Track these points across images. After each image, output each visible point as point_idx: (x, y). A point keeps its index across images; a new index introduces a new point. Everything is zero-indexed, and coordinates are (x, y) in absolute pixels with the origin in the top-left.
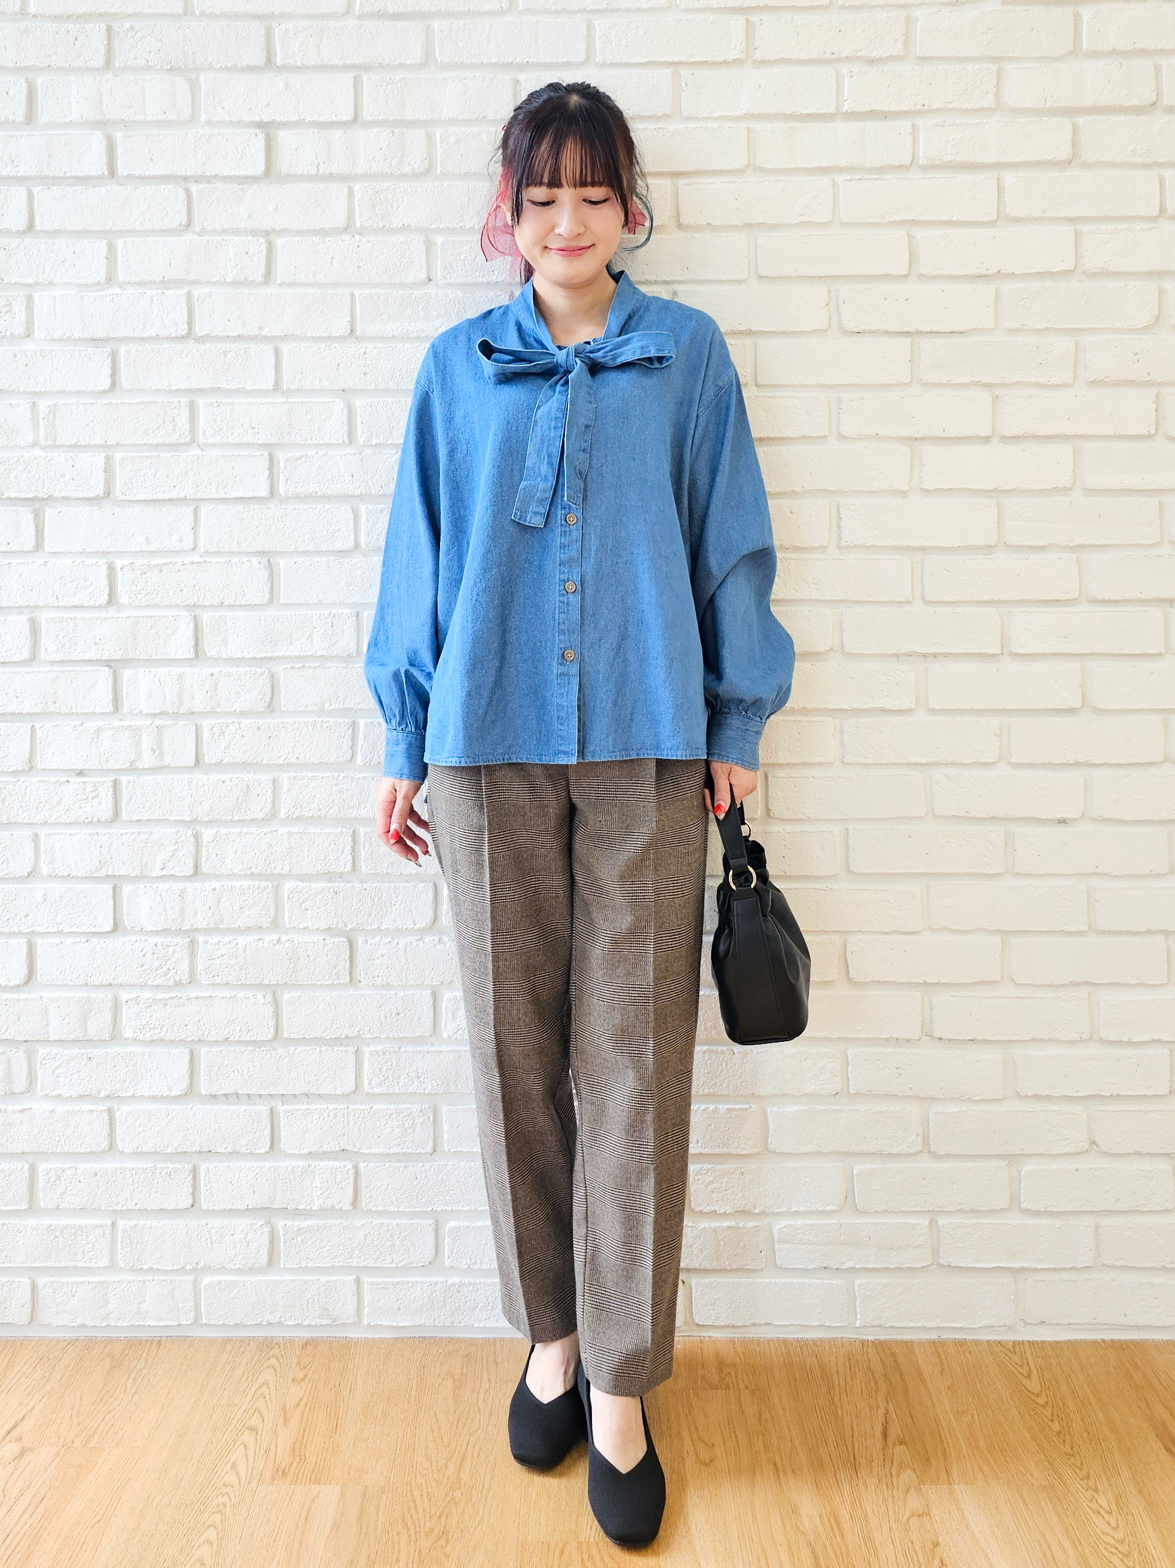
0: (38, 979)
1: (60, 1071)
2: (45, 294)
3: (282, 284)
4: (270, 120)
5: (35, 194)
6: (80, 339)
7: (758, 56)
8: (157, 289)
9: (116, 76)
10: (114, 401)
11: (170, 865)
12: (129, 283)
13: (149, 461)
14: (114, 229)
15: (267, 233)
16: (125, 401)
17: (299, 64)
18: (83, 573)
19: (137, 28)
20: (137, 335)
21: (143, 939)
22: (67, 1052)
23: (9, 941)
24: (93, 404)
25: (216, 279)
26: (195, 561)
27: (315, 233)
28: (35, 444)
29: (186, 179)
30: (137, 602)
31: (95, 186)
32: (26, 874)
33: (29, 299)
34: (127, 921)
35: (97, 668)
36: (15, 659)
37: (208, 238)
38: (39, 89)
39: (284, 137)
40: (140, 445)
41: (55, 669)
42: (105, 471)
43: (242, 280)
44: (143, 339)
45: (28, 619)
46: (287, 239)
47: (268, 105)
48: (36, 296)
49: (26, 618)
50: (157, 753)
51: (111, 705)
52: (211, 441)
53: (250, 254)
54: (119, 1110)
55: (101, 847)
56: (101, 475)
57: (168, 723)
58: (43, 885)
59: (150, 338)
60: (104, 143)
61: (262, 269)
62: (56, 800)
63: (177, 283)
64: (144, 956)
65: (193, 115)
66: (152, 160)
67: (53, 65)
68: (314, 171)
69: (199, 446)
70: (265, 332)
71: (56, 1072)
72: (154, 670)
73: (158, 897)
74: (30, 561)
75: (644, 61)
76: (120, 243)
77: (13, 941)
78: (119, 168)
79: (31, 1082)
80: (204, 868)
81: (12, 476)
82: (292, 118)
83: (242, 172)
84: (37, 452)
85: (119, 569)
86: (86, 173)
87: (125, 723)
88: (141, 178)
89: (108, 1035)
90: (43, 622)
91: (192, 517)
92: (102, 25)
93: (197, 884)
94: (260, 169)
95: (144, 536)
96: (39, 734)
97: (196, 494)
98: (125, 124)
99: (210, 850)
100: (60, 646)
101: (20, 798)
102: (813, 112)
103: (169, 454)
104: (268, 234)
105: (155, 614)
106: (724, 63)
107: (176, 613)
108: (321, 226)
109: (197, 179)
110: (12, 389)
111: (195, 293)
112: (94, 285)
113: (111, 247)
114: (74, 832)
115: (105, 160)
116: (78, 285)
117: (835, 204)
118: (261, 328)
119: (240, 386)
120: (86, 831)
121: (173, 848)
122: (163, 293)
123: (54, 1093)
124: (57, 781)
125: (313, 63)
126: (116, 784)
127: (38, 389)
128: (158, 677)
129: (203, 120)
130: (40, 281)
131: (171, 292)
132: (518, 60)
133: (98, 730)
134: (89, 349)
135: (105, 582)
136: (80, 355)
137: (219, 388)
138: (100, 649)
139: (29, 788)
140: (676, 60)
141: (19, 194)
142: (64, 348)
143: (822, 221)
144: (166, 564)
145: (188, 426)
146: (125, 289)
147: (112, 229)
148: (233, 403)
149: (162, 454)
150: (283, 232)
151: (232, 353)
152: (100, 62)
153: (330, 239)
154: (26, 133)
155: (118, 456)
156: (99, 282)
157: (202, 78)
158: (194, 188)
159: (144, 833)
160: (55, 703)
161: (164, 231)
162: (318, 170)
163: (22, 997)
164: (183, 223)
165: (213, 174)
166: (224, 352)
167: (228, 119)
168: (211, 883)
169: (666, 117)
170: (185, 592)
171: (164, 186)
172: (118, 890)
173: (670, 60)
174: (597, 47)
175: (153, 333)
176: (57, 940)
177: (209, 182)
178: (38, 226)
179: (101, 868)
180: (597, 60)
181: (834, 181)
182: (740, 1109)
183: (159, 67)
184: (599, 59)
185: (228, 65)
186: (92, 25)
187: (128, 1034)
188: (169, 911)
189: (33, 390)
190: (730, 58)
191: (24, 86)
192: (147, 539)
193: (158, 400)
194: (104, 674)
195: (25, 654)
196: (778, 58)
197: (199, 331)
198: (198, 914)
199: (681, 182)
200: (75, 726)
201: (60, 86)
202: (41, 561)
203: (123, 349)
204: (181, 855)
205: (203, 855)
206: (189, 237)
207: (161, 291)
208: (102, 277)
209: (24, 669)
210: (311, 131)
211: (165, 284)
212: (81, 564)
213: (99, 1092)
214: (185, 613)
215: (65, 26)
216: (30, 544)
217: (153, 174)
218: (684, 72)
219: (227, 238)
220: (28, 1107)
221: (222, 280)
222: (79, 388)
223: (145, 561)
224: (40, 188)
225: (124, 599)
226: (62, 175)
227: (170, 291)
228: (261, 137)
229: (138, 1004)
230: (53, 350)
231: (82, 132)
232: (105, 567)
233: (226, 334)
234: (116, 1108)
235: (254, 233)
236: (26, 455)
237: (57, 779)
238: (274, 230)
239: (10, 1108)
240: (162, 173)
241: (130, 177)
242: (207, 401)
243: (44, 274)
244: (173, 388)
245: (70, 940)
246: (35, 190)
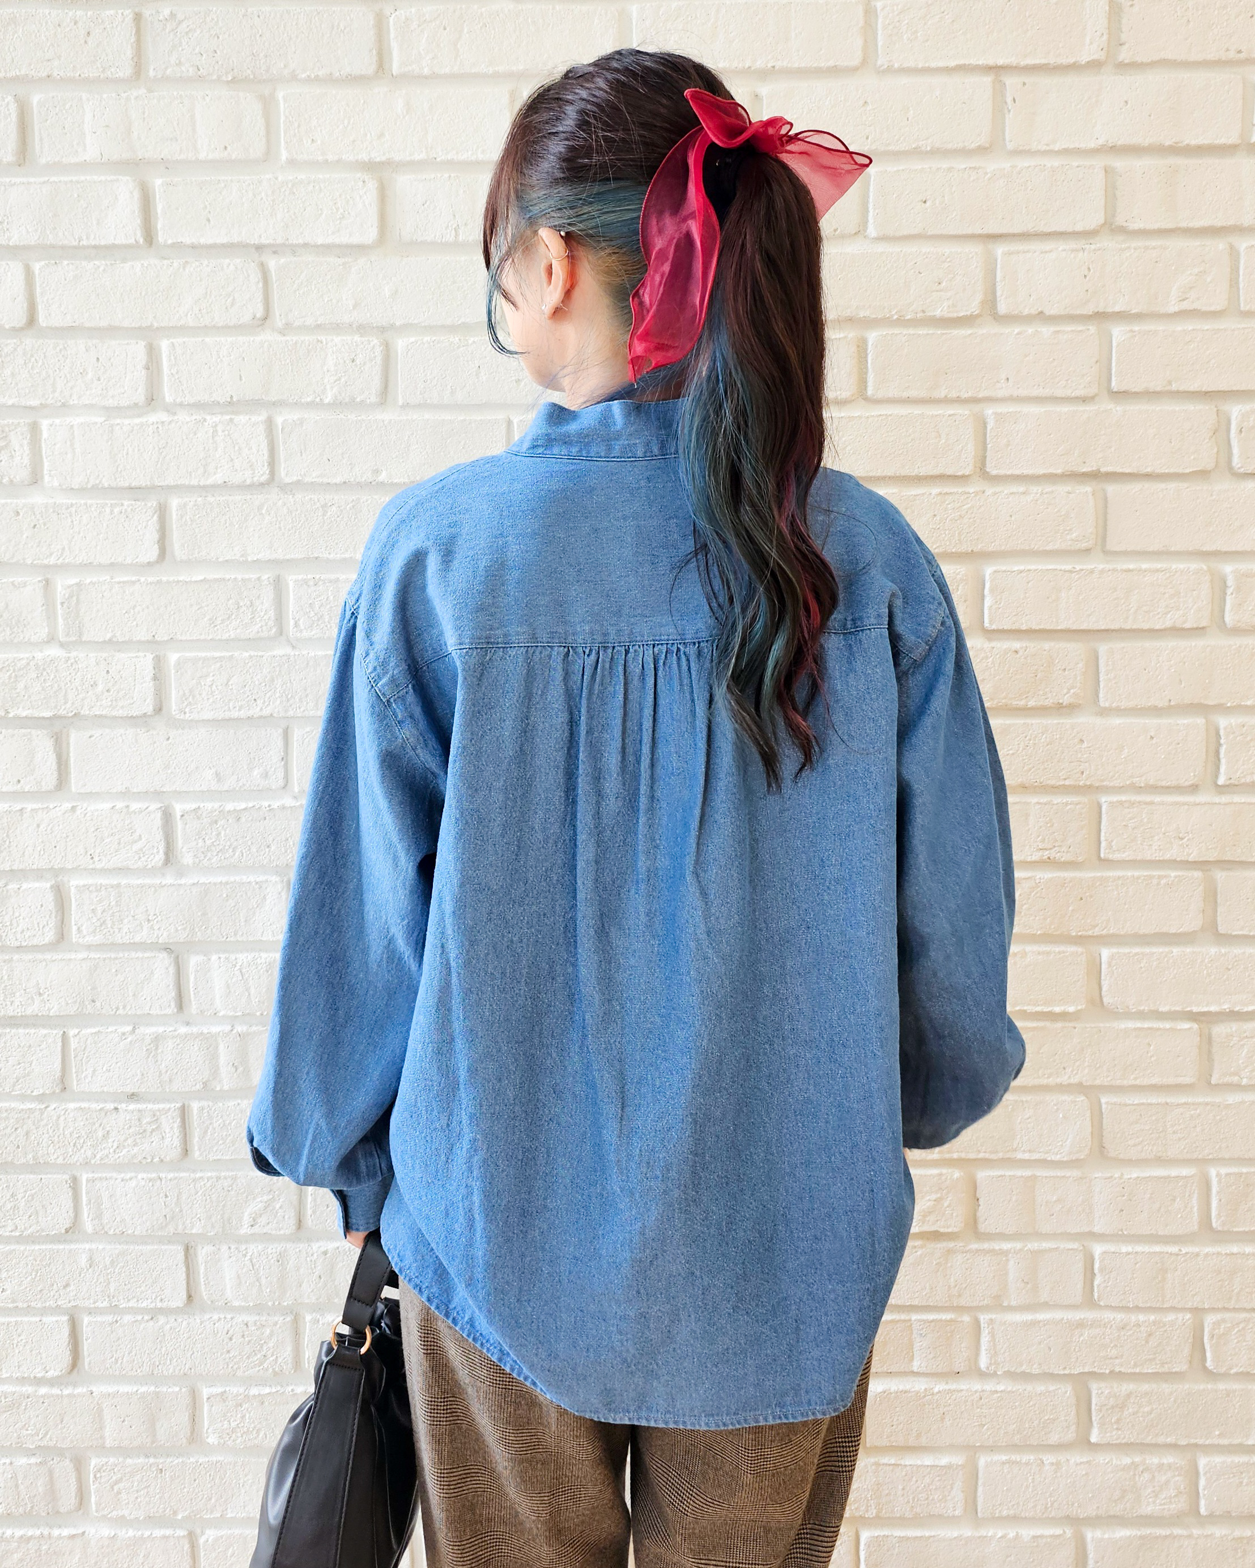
0: (87, 1367)
1: (121, 1485)
2: (57, 421)
3: (406, 406)
4: (384, 159)
5: (37, 272)
6: (111, 488)
7: (1124, 55)
8: (222, 414)
9: (150, 91)
10: (164, 579)
11: (263, 1220)
12: (181, 405)
13: (218, 665)
14: (156, 325)
15: (383, 329)
16: (181, 578)
17: (426, 71)
18: (127, 822)
19: (180, 16)
20: (194, 482)
21: (229, 1316)
22: (129, 1461)
23: (44, 1319)
24: (134, 583)
25: (309, 400)
26: (287, 805)
27: (452, 329)
28: (51, 639)
29: (259, 248)
30: (205, 862)
31: (124, 260)
32: (63, 1231)
33: (34, 429)
34: (204, 1292)
35: (153, 954)
36: (35, 942)
37: (295, 339)
38: (35, 111)
39: (403, 182)
40: (205, 640)
41: (92, 955)
42: (155, 678)
43: (347, 400)
44: (204, 487)
45: (52, 887)
46: (412, 339)
47: (381, 135)
48: (45, 424)
49: (48, 885)
50: (241, 1069)
51: (173, 1004)
52: (305, 634)
53: (358, 362)
54: (203, 1533)
55: (166, 1196)
56: (149, 686)
57: (254, 1028)
58: (87, 1246)
59: (215, 486)
60: (137, 195)
61: (376, 383)
62: (100, 1134)
63: (253, 405)
64: (231, 1339)
65: (268, 152)
66: (209, 220)
67: (55, 74)
68: (450, 238)
69: (288, 641)
70: (383, 477)
71: (116, 1488)
72: (233, 957)
73: (248, 1263)
74: (51, 806)
75: (952, 64)
76: (164, 345)
77: (49, 1319)
78: (160, 233)
79: (82, 1499)
80: (309, 1221)
81: (21, 686)
82: (417, 157)
83: (344, 239)
84: (54, 651)
85: (179, 817)
86: (110, 241)
87: (195, 1030)
88: (193, 247)
89: (184, 1440)
90: (73, 890)
91: (280, 743)
92: (127, 12)
93: (302, 1246)
94: (371, 234)
95: (213, 770)
96: (73, 1044)
97: (286, 711)
98: (167, 165)
99: (319, 1201)
100: (99, 924)
101: (51, 1131)
102: (1206, 142)
103: (246, 654)
104: (385, 331)
105: (232, 879)
106: (1074, 68)
107: (262, 878)
108: (463, 320)
109: (276, 250)
110: (14, 560)
111: (279, 420)
112: (129, 407)
113: (152, 352)
114: (128, 1176)
115: (139, 221)
116: (106, 408)
117: (1234, 282)
118: (377, 472)
119: (347, 555)
120: (145, 1175)
121: (265, 1198)
122: (231, 420)
123: (114, 1514)
124: (101, 1109)
125: (447, 70)
126: (184, 1112)
127: (52, 561)
128: (238, 967)
129: (284, 158)
130: (49, 401)
131: (242, 419)
132: (759, 64)
133: (157, 1039)
134: (126, 503)
135: (159, 835)
136: (112, 512)
137: (317, 558)
138: (156, 927)
139: (62, 1118)
140: (1001, 62)
141: (15, 270)
142: (89, 502)
143: (1212, 309)
144: (245, 809)
145: (272, 614)
146: (175, 414)
147: (152, 325)
148: (337, 580)
149: (236, 654)
150: (407, 328)
151: (334, 508)
152: (126, 71)
153: (476, 339)
154: (18, 180)
155: (173, 657)
156: (136, 404)
157: (280, 95)
158: (273, 263)
159: (225, 1178)
160: (93, 1001)
161: (229, 327)
162: (457, 235)
163: (66, 1392)
164: (258, 315)
165: (301, 241)
166: (322, 507)
167: (320, 158)
168: (321, 1243)
169: (982, 150)
170: (273, 848)
171: (227, 261)
172: (192, 1251)
173: (991, 62)
174: (880, 44)
175: (218, 478)
176: (109, 1318)
177: (294, 253)
178: (42, 320)
179: (166, 1225)
180: (879, 63)
181: (1231, 247)
182: (1051, 1536)
183: (215, 77)
184: (882, 61)
185: (320, 73)
186: (112, 12)
187: (212, 1440)
188: (263, 1281)
189: (46, 562)
190: (1084, 59)
191: (13, 107)
192: (217, 774)
193: (227, 577)
194: (163, 963)
195: (50, 936)
196: (1156, 58)
197: (286, 474)
198: (304, 1285)
199: (1000, 250)
200: (124, 1034)
201: (67, 107)
202: (68, 805)
203: (174, 503)
204: (278, 1206)
205: (309, 1206)
206: (267, 336)
207: (228, 417)
208: (140, 397)
209: (48, 956)
210: (446, 175)
211: (232, 406)
212: (125, 810)
213: (175, 1513)
214: (274, 878)
215: (71, 14)
216: (50, 781)
217: (210, 241)
218: (1011, 81)
219: (323, 338)
220: (80, 1531)
221: (318, 400)
222: (113, 560)
223: (216, 805)
224: (43, 263)
225: (188, 859)
226: (75, 244)
227: (241, 417)
228: (372, 185)
229: (224, 1401)
230: (72, 505)
231: (103, 178)
232: (159, 814)
233: (325, 480)
234: (198, 1531)
235: (362, 329)
236: (39, 655)
237: (101, 1106)
238: (392, 326)
239: (56, 1532)
240: (225, 241)
241: (178, 247)
242: (300, 577)
243: (54, 391)
244: (250, 559)
245: (127, 1318)
246: (37, 267)
